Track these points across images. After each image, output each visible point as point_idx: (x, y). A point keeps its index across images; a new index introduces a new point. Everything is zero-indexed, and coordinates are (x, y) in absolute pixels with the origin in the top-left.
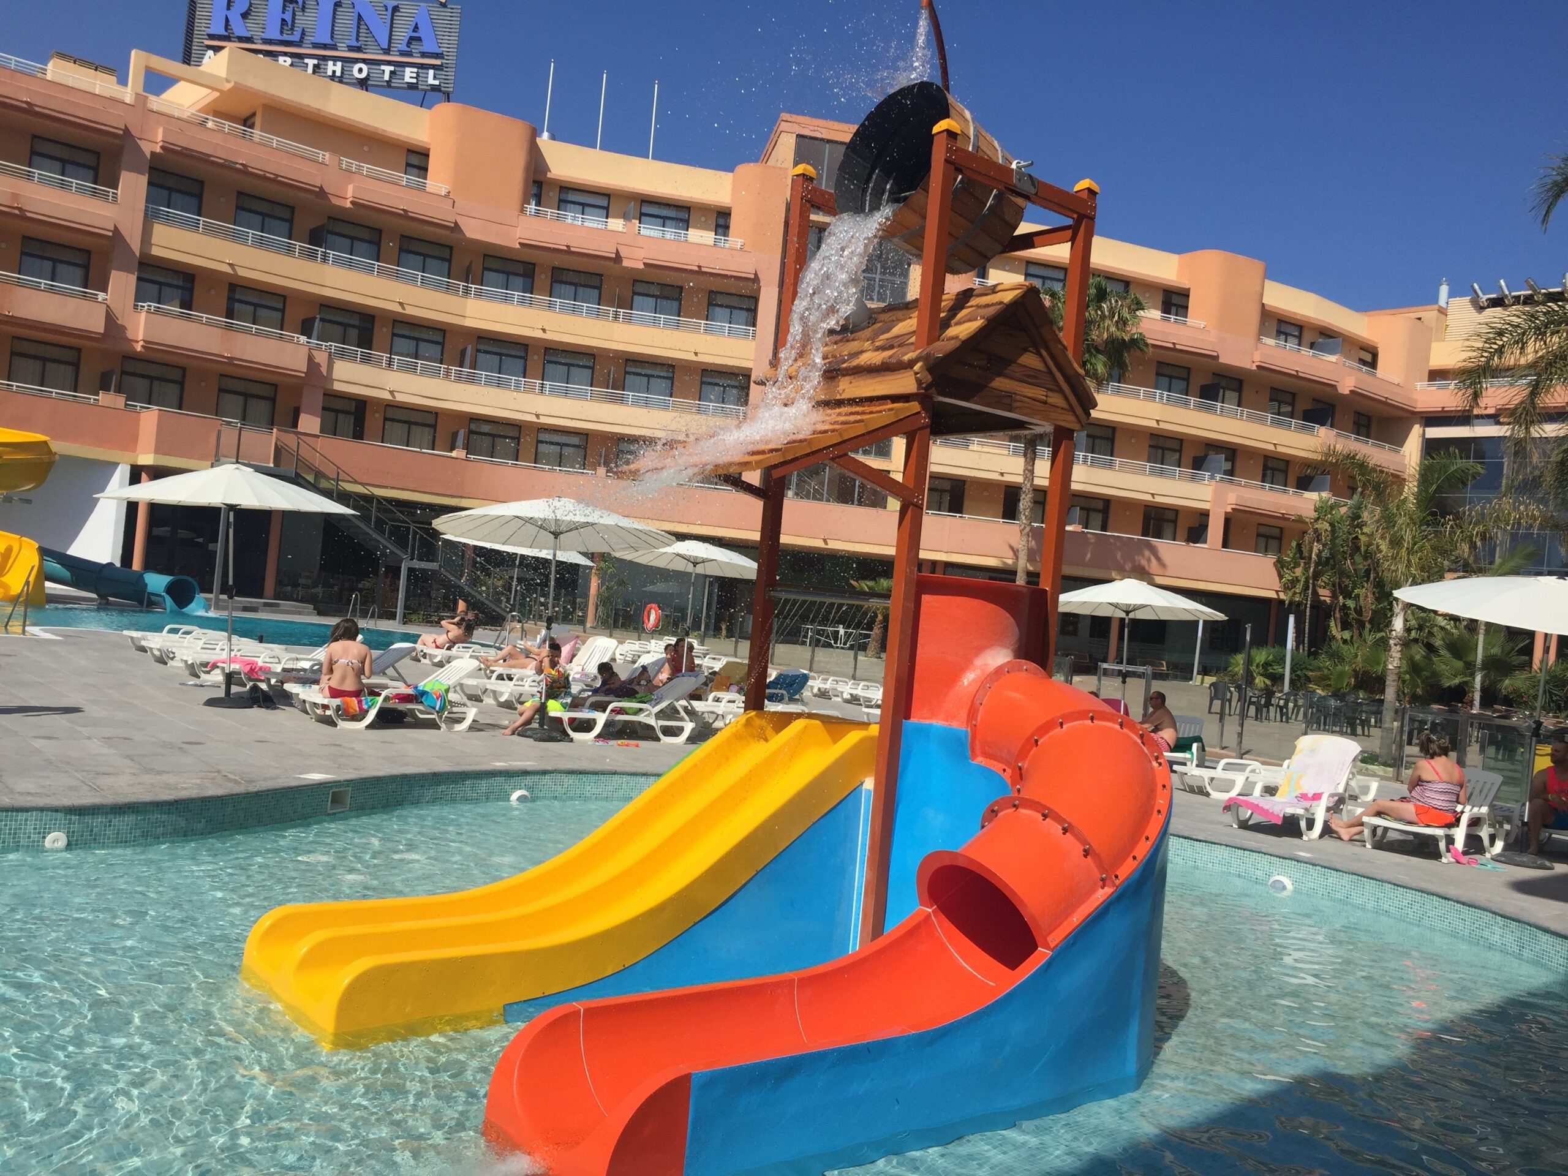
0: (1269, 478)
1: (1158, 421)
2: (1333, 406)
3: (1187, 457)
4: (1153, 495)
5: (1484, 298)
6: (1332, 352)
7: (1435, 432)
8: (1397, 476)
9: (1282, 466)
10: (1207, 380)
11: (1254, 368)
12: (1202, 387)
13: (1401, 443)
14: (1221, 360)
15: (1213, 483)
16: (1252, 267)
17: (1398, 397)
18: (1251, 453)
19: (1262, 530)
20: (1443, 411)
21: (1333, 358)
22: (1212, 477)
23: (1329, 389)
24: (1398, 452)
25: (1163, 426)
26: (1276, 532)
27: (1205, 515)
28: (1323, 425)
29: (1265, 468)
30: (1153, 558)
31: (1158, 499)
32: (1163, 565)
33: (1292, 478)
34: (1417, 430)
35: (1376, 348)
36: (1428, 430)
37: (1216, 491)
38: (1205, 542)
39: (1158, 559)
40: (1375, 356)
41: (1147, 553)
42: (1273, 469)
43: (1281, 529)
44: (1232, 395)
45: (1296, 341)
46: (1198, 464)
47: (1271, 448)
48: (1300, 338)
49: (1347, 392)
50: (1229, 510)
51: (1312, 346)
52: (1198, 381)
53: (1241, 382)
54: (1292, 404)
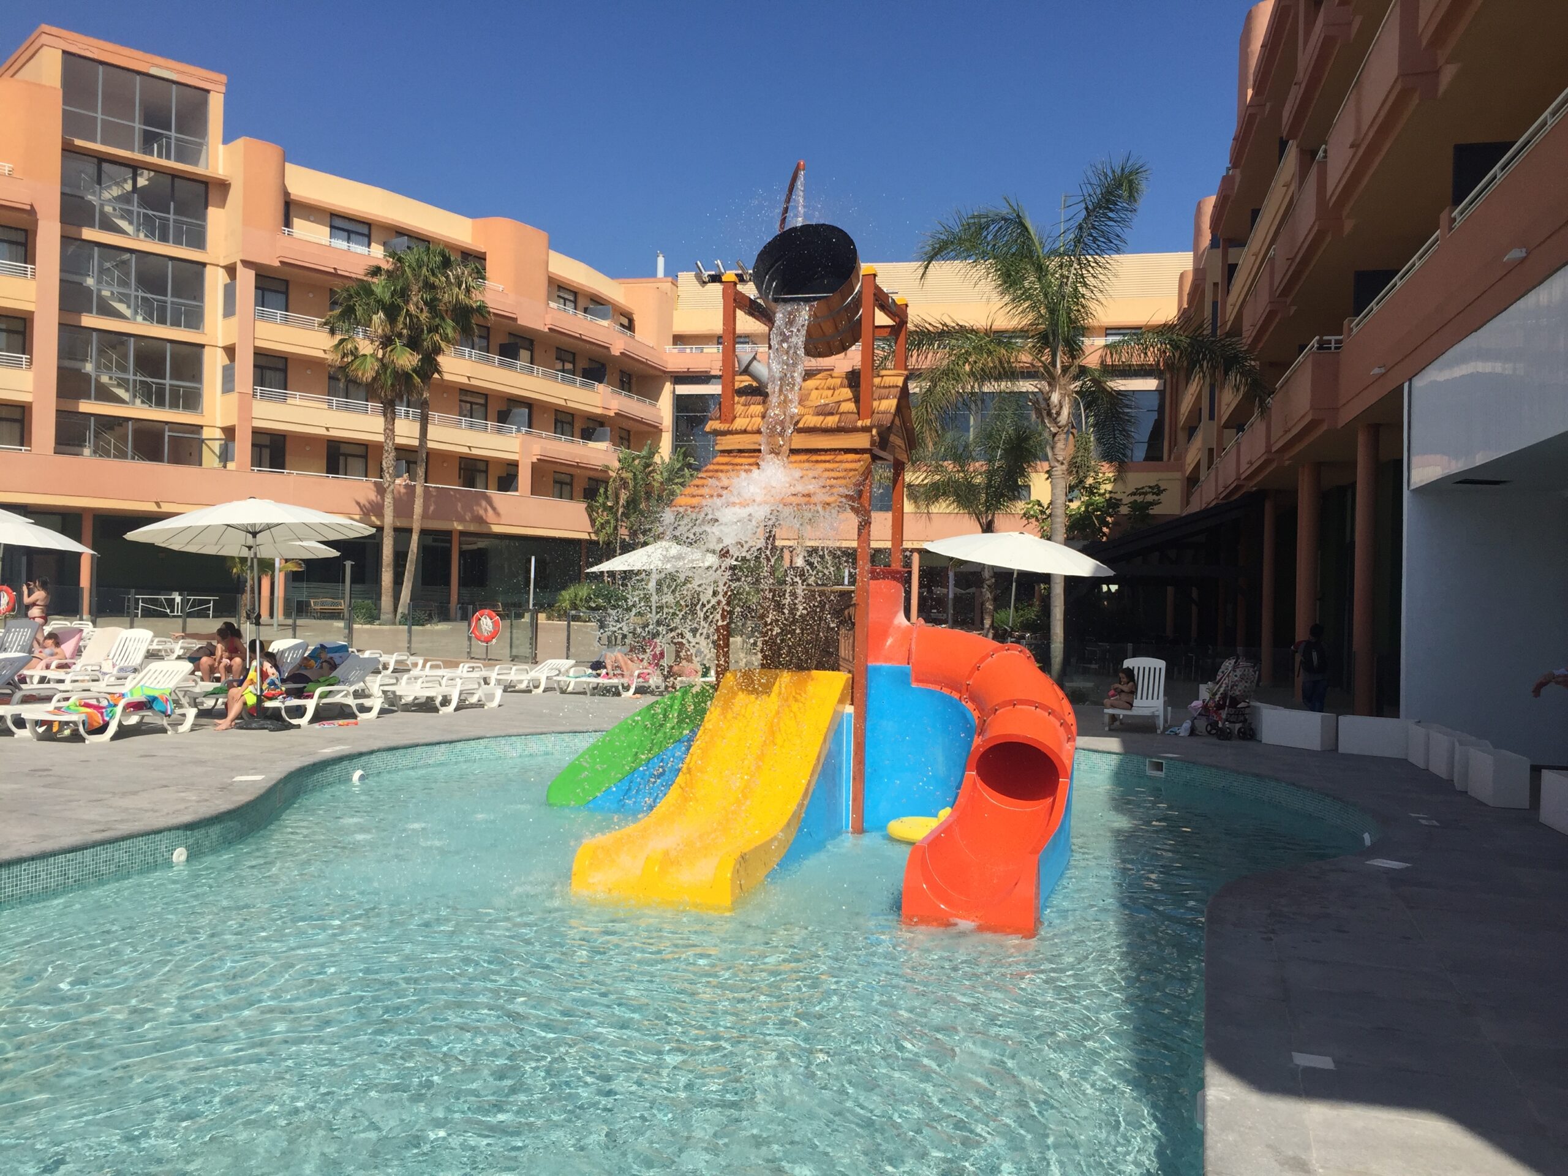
0: (559, 430)
1: (469, 378)
2: (603, 365)
3: (492, 411)
4: (469, 447)
5: (706, 274)
6: (604, 317)
7: (684, 389)
8: (657, 427)
9: (570, 418)
10: (505, 340)
11: (547, 330)
12: (501, 345)
13: (657, 400)
14: (519, 322)
15: (519, 435)
16: (538, 238)
17: (654, 359)
18: (545, 406)
19: (557, 476)
20: (688, 372)
21: (605, 323)
22: (519, 430)
23: (605, 351)
24: (655, 405)
25: (474, 382)
26: (567, 479)
27: (514, 465)
28: (601, 382)
29: (556, 421)
30: (489, 509)
31: (475, 452)
32: (497, 514)
33: (577, 430)
34: (668, 387)
35: (631, 314)
36: (677, 387)
37: (522, 444)
38: (516, 490)
39: (494, 509)
40: (631, 321)
41: (484, 503)
42: (562, 422)
43: (572, 476)
44: (524, 354)
45: (572, 305)
46: (503, 417)
47: (562, 403)
48: (575, 302)
49: (618, 354)
50: (535, 460)
51: (586, 310)
52: (497, 340)
53: (531, 342)
54: (574, 363)
